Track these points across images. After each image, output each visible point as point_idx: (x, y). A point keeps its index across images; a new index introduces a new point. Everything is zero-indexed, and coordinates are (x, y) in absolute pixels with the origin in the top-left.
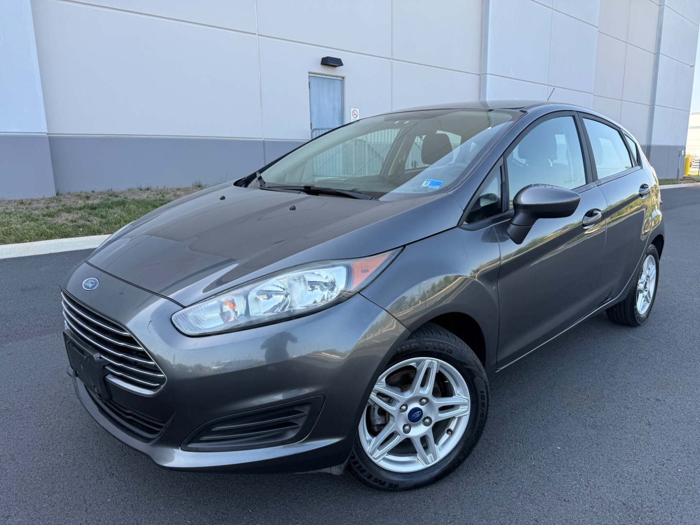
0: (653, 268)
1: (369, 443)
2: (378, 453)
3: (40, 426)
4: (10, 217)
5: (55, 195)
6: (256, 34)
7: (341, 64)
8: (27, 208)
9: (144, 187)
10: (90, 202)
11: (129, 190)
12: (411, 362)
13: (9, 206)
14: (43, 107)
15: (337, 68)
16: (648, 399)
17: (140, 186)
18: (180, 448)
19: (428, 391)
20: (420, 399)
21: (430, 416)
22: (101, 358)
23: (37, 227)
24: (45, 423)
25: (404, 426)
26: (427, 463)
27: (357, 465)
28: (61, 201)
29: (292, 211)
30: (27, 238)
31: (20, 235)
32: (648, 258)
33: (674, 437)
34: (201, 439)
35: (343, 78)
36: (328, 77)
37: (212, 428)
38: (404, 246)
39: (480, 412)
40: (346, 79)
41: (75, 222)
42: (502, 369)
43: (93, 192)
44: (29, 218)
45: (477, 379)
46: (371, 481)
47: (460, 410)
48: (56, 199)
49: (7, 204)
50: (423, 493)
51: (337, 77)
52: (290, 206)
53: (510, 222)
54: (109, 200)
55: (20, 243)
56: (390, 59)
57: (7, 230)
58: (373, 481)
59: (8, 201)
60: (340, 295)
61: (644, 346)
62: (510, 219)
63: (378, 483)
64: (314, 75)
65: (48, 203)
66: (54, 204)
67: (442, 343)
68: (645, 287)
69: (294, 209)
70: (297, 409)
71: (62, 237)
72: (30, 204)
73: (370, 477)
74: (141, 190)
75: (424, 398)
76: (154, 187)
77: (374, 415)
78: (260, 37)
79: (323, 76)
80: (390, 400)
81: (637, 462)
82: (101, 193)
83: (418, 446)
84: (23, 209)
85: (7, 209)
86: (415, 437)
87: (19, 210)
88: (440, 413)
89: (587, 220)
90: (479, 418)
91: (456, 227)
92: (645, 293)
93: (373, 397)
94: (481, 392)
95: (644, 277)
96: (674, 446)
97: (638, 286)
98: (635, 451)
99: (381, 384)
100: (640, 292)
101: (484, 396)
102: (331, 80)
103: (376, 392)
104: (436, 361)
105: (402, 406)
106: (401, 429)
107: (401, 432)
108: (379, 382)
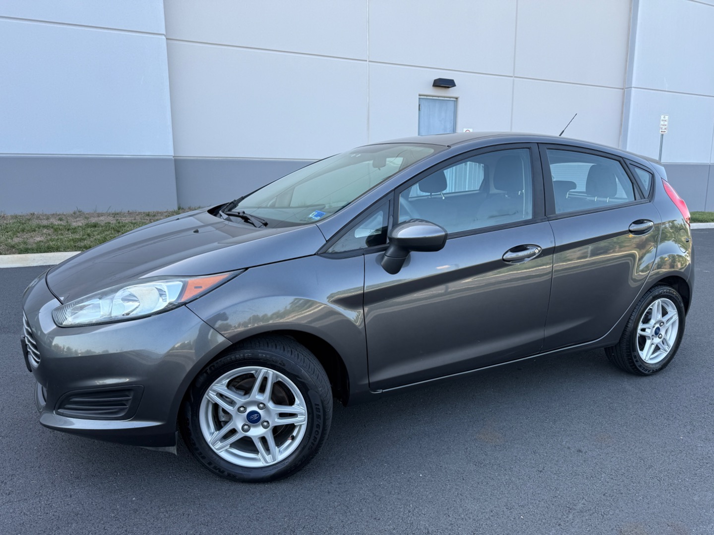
1: (209, 433)
2: (219, 444)
5: (176, 208)
6: (366, 61)
7: (454, 85)
8: (150, 220)
12: (251, 369)
13: (137, 217)
15: (450, 89)
18: (54, 412)
19: (265, 397)
20: (258, 404)
21: (268, 420)
25: (244, 425)
26: (266, 462)
27: (198, 452)
29: (194, 233)
32: (656, 302)
34: (65, 407)
35: (457, 98)
36: (440, 98)
37: (70, 399)
38: (247, 269)
39: (316, 423)
40: (460, 100)
42: (384, 391)
45: (311, 393)
46: (211, 467)
47: (297, 418)
49: (137, 215)
51: (450, 98)
52: (194, 230)
56: (512, 77)
58: (213, 468)
60: (170, 304)
63: (218, 471)
64: (426, 97)
65: (169, 216)
67: (275, 356)
68: (657, 332)
72: (154, 216)
73: (210, 464)
75: (262, 403)
77: (219, 414)
78: (370, 63)
79: (434, 98)
80: (232, 403)
83: (259, 446)
84: (147, 220)
85: (135, 219)
86: (254, 436)
87: (143, 221)
88: (278, 419)
89: (510, 255)
90: (315, 429)
91: (315, 254)
92: (657, 340)
93: (211, 395)
94: (316, 405)
95: (652, 322)
96: (544, 495)
97: (639, 332)
98: (496, 491)
99: (220, 385)
100: (647, 338)
101: (319, 409)
102: (443, 101)
103: (214, 391)
104: (271, 373)
105: (241, 407)
106: (240, 427)
107: (239, 430)
108: (217, 383)
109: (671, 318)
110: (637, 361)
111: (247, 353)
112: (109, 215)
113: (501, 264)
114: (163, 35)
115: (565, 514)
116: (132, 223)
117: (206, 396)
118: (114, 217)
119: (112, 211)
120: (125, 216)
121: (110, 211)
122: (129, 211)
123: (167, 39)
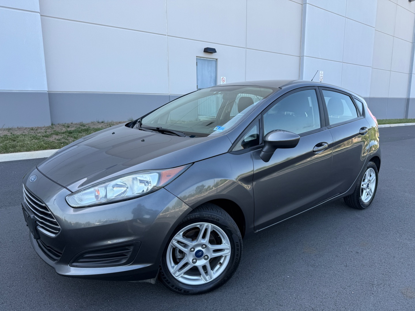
0: (374, 175)
1: (172, 268)
2: (178, 273)
3: (14, 252)
4: (25, 137)
5: (50, 125)
6: (166, 35)
7: (216, 52)
8: (34, 132)
9: (100, 121)
10: (69, 129)
11: (92, 122)
12: (197, 224)
13: (25, 131)
14: (46, 77)
15: (213, 54)
16: (351, 252)
17: (98, 121)
18: (68, 265)
19: (206, 241)
20: (202, 245)
21: (208, 255)
22: (34, 217)
23: (39, 143)
24: (17, 250)
25: (193, 260)
26: (206, 280)
27: (166, 280)
28: (53, 128)
29: (142, 142)
30: (32, 149)
31: (29, 147)
32: (369, 170)
33: (357, 274)
34: (79, 261)
35: (217, 59)
37: (84, 255)
38: (194, 163)
39: (236, 253)
40: (218, 60)
41: (60, 140)
42: (259, 230)
43: (72, 123)
44: (35, 138)
45: (234, 236)
46: (173, 288)
47: (225, 252)
48: (51, 127)
49: (24, 130)
50: (203, 296)
51: (213, 59)
52: (141, 140)
53: (262, 150)
54: (80, 128)
55: (29, 151)
56: (245, 48)
57: (22, 144)
58: (175, 289)
59: (25, 128)
60: (153, 188)
61: (362, 221)
62: (261, 149)
63: (178, 290)
64: (200, 58)
65: (46, 130)
66: (50, 130)
67: (213, 215)
68: (368, 186)
69: (143, 141)
70: (127, 248)
71: (52, 149)
72: (37, 130)
73: (173, 286)
74: (99, 122)
75: (204, 245)
76: (106, 121)
77: (177, 253)
78: (168, 37)
79: (204, 59)
80: (185, 246)
81: (330, 286)
82: (76, 124)
83: (202, 271)
84: (32, 132)
85: (24, 132)
86: (199, 266)
87: (30, 133)
88: (213, 253)
89: (317, 149)
90: (236, 257)
91: (227, 152)
92: (368, 190)
93: (174, 242)
94: (236, 242)
95: (366, 180)
96: (355, 279)
97: (362, 186)
98: (331, 280)
99: (179, 236)
100: (364, 189)
101: (238, 245)
102: (209, 60)
103: (176, 240)
104: (210, 225)
105: (191, 248)
106: (191, 261)
107: (191, 263)
108: (178, 235)
109: (373, 178)
110: (361, 202)
111: (197, 215)
112: (4, 130)
113: (312, 153)
114: (39, 12)
115: (372, 288)
116: (23, 135)
117: (171, 243)
118: (9, 131)
119: (6, 127)
120: (16, 131)
121: (5, 127)
122: (18, 127)
123: (41, 15)
